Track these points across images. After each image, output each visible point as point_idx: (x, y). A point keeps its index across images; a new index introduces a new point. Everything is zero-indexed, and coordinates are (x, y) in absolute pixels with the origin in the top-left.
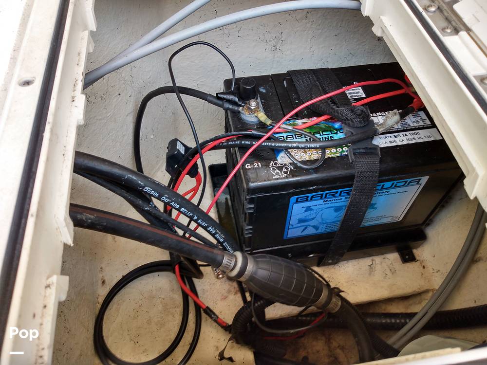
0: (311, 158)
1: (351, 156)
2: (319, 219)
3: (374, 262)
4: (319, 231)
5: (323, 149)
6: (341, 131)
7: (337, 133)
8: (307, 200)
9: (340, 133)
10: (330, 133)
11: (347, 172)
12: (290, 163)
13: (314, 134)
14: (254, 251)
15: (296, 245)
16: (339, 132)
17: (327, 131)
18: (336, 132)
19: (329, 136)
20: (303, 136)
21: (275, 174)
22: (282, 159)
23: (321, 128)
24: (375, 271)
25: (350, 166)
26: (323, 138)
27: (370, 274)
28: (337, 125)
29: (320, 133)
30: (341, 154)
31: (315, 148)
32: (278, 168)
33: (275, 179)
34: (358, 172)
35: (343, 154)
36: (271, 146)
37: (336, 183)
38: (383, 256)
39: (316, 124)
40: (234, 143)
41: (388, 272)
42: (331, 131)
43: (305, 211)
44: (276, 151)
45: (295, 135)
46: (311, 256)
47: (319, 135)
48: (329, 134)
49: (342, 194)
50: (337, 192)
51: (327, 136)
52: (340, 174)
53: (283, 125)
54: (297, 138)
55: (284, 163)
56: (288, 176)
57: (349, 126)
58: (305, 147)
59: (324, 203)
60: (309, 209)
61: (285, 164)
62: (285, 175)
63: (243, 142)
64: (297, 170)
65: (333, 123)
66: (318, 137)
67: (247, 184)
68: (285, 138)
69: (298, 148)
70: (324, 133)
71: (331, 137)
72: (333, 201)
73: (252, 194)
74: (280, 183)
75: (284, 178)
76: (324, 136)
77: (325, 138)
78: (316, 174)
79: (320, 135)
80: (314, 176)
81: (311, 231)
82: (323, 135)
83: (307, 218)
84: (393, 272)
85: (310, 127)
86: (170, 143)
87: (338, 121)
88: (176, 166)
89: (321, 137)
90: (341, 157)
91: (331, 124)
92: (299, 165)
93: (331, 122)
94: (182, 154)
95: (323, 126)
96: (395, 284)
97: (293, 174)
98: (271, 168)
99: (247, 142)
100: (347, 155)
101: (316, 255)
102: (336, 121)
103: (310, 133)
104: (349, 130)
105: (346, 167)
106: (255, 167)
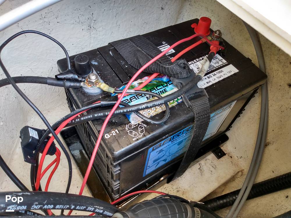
0: (157, 113)
1: (187, 103)
2: (167, 154)
3: (201, 165)
4: (167, 161)
6: (170, 83)
7: (167, 85)
8: (160, 146)
9: (170, 84)
10: (162, 87)
11: (188, 116)
12: (142, 122)
13: (151, 91)
14: (122, 195)
15: (151, 176)
16: (168, 85)
17: (159, 86)
18: (166, 85)
19: (163, 89)
20: (143, 95)
21: (133, 136)
22: (134, 119)
23: (154, 85)
24: (204, 171)
25: (190, 109)
26: (158, 92)
27: (202, 175)
28: (165, 79)
29: (155, 89)
30: (178, 102)
31: (161, 104)
32: (134, 129)
33: (136, 140)
34: (197, 114)
35: (179, 101)
36: (124, 112)
37: (181, 127)
38: (205, 159)
39: (150, 82)
40: (86, 117)
41: (212, 169)
42: (162, 85)
43: (158, 154)
44: (126, 116)
45: (136, 96)
46: (162, 178)
47: (155, 91)
48: (162, 88)
49: (184, 132)
50: (181, 133)
51: (161, 90)
52: (184, 119)
54: (139, 97)
55: (137, 123)
56: (145, 134)
57: (178, 78)
58: (153, 105)
59: (172, 143)
60: (161, 151)
61: (139, 124)
62: (142, 134)
63: (96, 115)
64: (148, 126)
65: (161, 78)
66: (155, 92)
67: (112, 154)
68: (129, 100)
69: (147, 108)
70: (158, 88)
71: (164, 90)
72: (178, 139)
73: (118, 160)
74: (140, 142)
75: (143, 137)
76: (159, 91)
77: (160, 91)
78: (166, 125)
79: (156, 91)
80: (165, 127)
81: (162, 163)
82: (158, 90)
83: (160, 157)
84: (215, 167)
85: (146, 86)
86: (21, 132)
87: (165, 75)
88: (34, 152)
89: (157, 92)
90: (179, 104)
91: (160, 79)
92: (149, 121)
93: (159, 78)
94: (36, 140)
95: (155, 83)
97: (148, 131)
98: (128, 131)
99: (100, 114)
100: (183, 102)
101: (165, 176)
102: (163, 76)
103: (146, 91)
104: (178, 81)
105: (185, 112)
106: (114, 134)
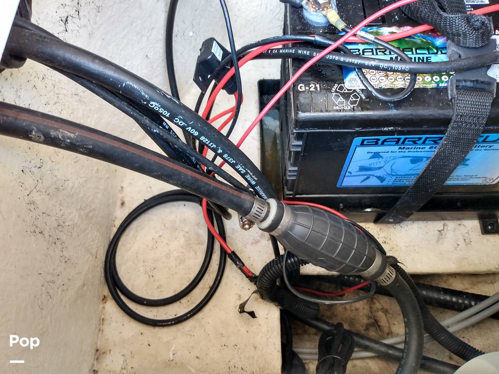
0: (392, 86)
1: (452, 91)
2: (388, 168)
3: (446, 228)
4: (385, 183)
5: (414, 74)
6: (443, 52)
7: (437, 53)
8: (376, 144)
9: (442, 53)
10: (427, 52)
11: (441, 112)
12: (362, 90)
13: (403, 51)
14: (297, 196)
15: (351, 195)
16: (439, 52)
17: (423, 49)
18: (435, 51)
19: (425, 56)
20: (387, 52)
21: (337, 103)
22: (352, 82)
23: (415, 43)
24: (445, 238)
25: (449, 104)
26: (415, 58)
27: (438, 241)
28: (439, 42)
29: (412, 51)
30: (438, 85)
31: (403, 72)
32: (344, 95)
33: (337, 111)
34: (457, 115)
35: (441, 85)
36: (339, 61)
37: (421, 127)
38: (458, 222)
39: (410, 37)
40: (287, 51)
41: (461, 242)
42: (428, 49)
43: (371, 158)
44: (344, 69)
45: (376, 49)
46: (369, 210)
47: (411, 53)
48: (425, 54)
49: (427, 142)
50: (420, 139)
51: (421, 56)
52: (431, 115)
53: (361, 32)
54: (379, 53)
55: (353, 89)
56: (355, 108)
57: (458, 44)
58: (388, 68)
59: (400, 150)
60: (376, 155)
61: (355, 91)
62: (352, 106)
63: (300, 52)
64: (369, 100)
65: (434, 38)
66: (409, 56)
67: (296, 114)
68: (361, 52)
69: (377, 68)
70: (418, 51)
71: (427, 58)
72: (412, 150)
73: (301, 128)
74: (342, 117)
75: (350, 110)
76: (417, 56)
77: (419, 58)
78: (397, 109)
79: (413, 54)
80: (393, 112)
81: (374, 182)
82: (417, 54)
83: (373, 166)
84: (468, 242)
85: (399, 40)
86: (204, 44)
87: (443, 35)
88: (209, 76)
89: (413, 56)
90: (438, 90)
91: (430, 39)
92: (375, 93)
93: (430, 36)
94: (217, 61)
95: (419, 41)
96: (466, 258)
97: (363, 105)
98: (334, 94)
99: (305, 52)
100: (446, 88)
101: (374, 210)
102: (438, 36)
103: (398, 48)
104: (456, 50)
105: (441, 105)
106: (311, 89)
